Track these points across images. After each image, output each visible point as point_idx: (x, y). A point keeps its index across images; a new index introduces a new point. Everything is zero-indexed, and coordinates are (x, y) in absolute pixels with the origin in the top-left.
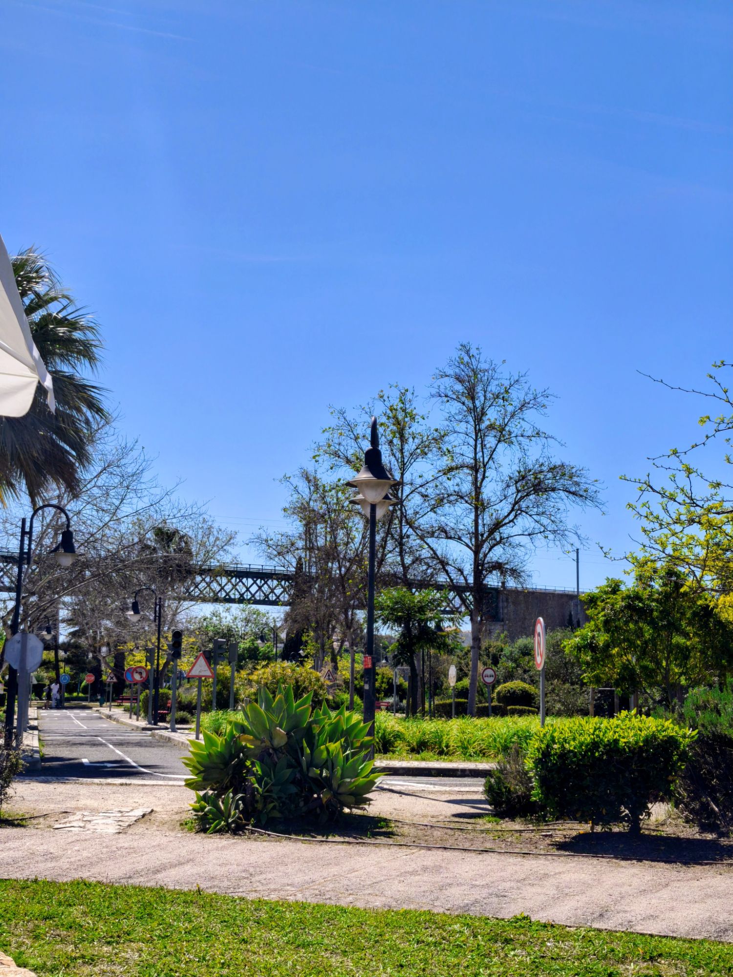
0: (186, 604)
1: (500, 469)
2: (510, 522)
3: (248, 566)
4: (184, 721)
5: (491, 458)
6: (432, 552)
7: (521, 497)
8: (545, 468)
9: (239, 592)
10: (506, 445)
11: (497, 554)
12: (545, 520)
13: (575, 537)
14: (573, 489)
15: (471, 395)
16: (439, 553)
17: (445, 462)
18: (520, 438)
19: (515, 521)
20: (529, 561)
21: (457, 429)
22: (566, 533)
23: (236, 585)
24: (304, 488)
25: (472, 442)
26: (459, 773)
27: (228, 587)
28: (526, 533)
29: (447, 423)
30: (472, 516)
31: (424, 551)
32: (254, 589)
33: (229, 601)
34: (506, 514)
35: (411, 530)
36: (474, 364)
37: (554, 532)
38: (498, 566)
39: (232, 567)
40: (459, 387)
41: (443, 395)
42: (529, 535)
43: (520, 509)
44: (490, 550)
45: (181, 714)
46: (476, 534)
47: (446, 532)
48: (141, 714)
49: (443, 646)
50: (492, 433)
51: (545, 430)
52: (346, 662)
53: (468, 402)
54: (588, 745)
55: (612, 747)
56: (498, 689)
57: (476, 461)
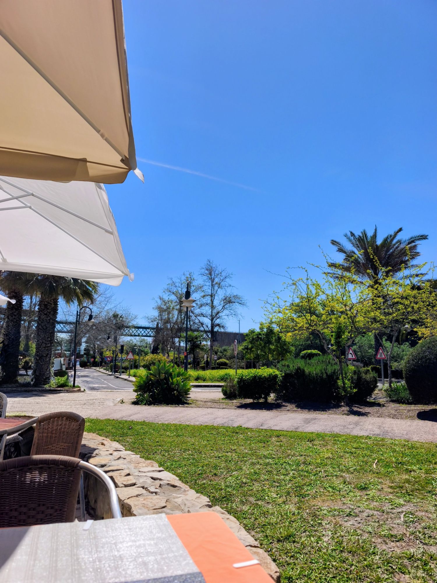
0: (122, 337)
1: (219, 296)
2: (222, 312)
3: (141, 325)
4: (123, 372)
5: (216, 293)
6: (199, 321)
7: (225, 304)
8: (232, 296)
9: (138, 333)
10: (221, 289)
11: (218, 321)
12: (232, 311)
14: (240, 302)
15: (210, 274)
16: (201, 321)
17: (203, 294)
18: (225, 287)
21: (207, 284)
22: (238, 315)
23: (137, 331)
24: (159, 302)
25: (211, 288)
27: (135, 332)
29: (203, 283)
30: (211, 310)
31: (196, 320)
32: (143, 332)
33: (135, 336)
34: (221, 310)
35: (192, 314)
36: (211, 265)
37: (235, 315)
38: (218, 325)
39: (136, 326)
40: (207, 272)
41: (202, 274)
42: (227, 316)
43: (225, 308)
44: (216, 320)
45: (122, 370)
46: (212, 315)
47: (203, 315)
48: (110, 370)
49: (202, 349)
50: (216, 285)
51: (232, 285)
52: (171, 354)
53: (209, 276)
54: (253, 377)
55: (260, 378)
56: (217, 361)
57: (212, 294)
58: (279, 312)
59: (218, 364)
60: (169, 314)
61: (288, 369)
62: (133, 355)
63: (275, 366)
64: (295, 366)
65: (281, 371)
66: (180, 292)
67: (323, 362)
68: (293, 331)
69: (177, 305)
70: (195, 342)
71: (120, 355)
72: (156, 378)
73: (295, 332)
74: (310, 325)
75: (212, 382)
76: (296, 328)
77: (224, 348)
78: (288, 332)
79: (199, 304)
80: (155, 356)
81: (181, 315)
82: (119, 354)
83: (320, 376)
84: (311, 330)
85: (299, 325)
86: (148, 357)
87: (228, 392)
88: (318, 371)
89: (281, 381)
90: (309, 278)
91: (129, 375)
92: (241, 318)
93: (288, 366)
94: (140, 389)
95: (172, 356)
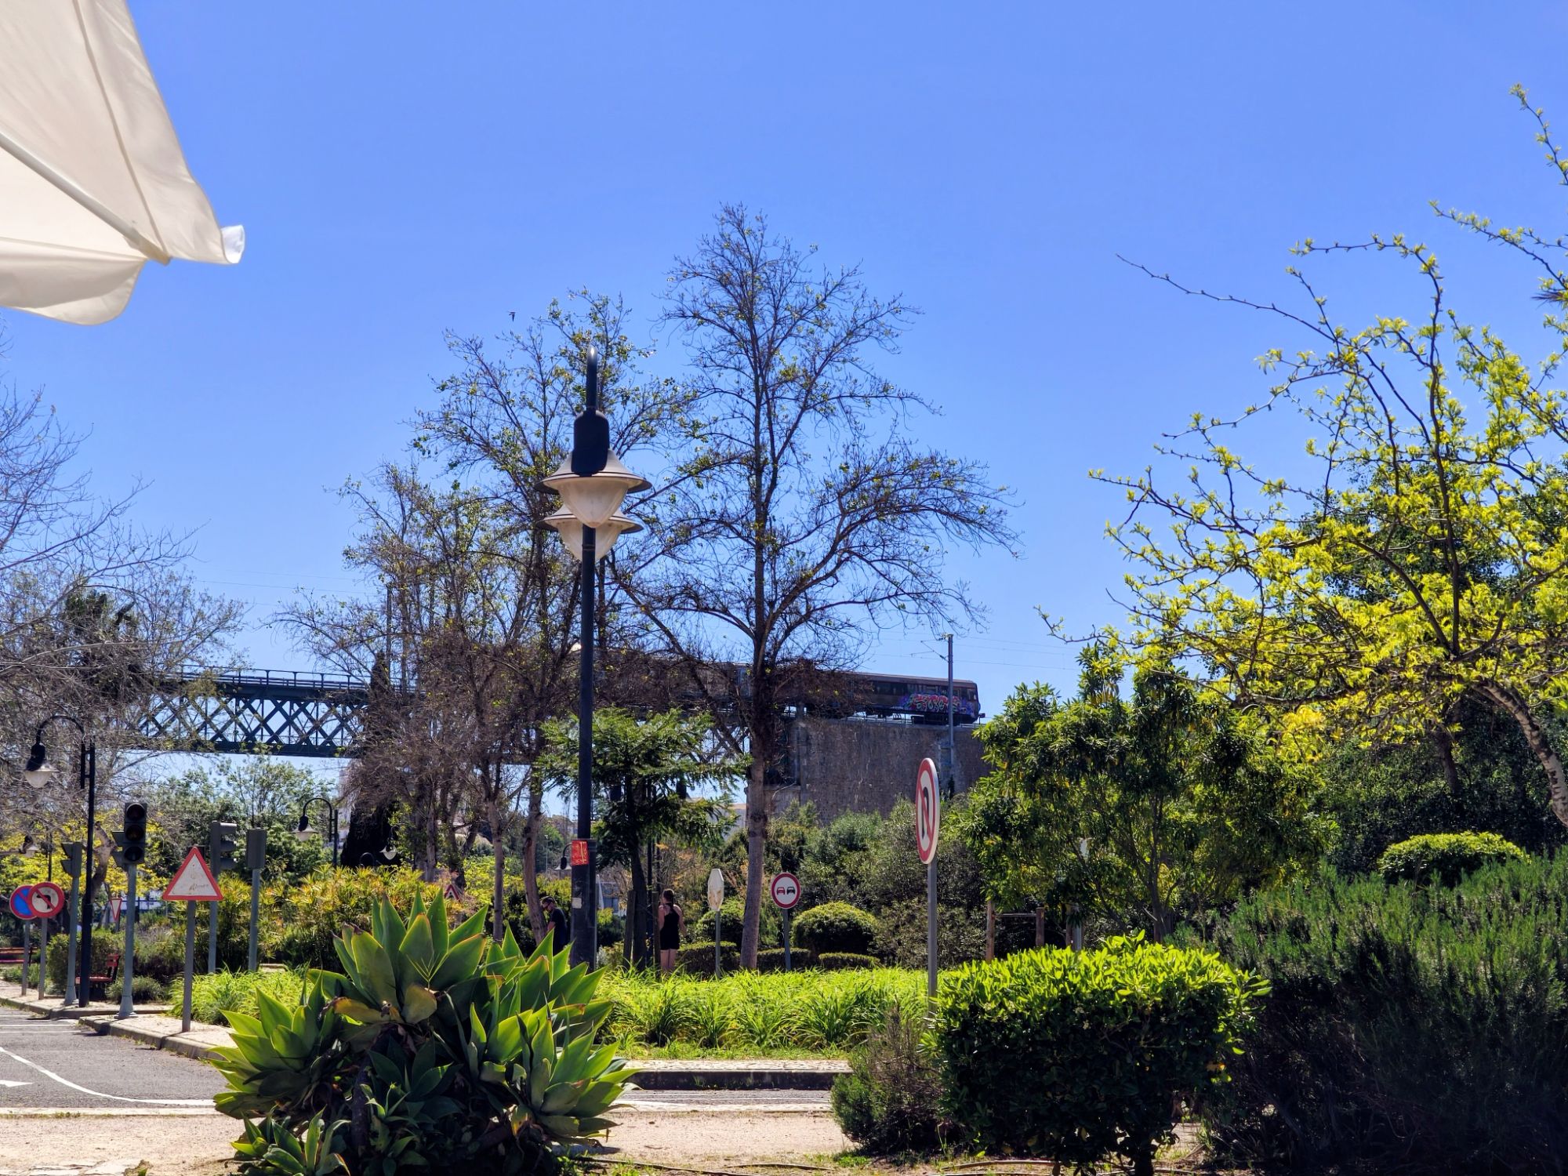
0: (132, 755)
1: (806, 465)
2: (827, 576)
3: (264, 675)
4: (142, 996)
5: (788, 442)
6: (667, 639)
7: (851, 524)
8: (897, 466)
9: (243, 729)
10: (819, 417)
11: (802, 642)
12: (898, 573)
13: (959, 605)
14: (956, 507)
15: (747, 310)
16: (682, 640)
17: (695, 450)
18: (847, 401)
19: (838, 574)
20: (867, 656)
21: (721, 384)
22: (941, 597)
23: (238, 714)
24: (390, 506)
25: (750, 411)
26: (750, 1081)
27: (221, 719)
28: (860, 598)
29: (697, 372)
30: (751, 565)
31: (650, 637)
32: (277, 722)
33: (225, 747)
34: (820, 560)
35: (622, 593)
36: (751, 249)
37: (917, 596)
39: (230, 676)
40: (720, 296)
41: (689, 313)
42: (866, 602)
43: (848, 550)
44: (787, 634)
45: (138, 982)
46: (758, 600)
47: (696, 598)
48: (50, 985)
49: (693, 831)
50: (790, 392)
51: (899, 384)
52: (481, 870)
53: (740, 326)
54: (1052, 1002)
55: (1100, 1006)
56: (800, 918)
57: (758, 447)
58: (1238, 562)
59: (804, 936)
60: (456, 593)
61: (1291, 951)
62: (213, 875)
63: (1207, 933)
64: (1344, 926)
65: (1245, 967)
66: (534, 440)
67: (1543, 897)
68: (1330, 697)
69: (514, 531)
70: (646, 784)
71: (116, 879)
72: (376, 1015)
73: (1343, 702)
74: (1453, 649)
75: (766, 1054)
76: (1352, 676)
77: (843, 823)
78: (1294, 703)
79: (667, 521)
80: (364, 881)
81: (544, 602)
82: (112, 873)
83: (1521, 1000)
84: (1457, 687)
85: (1372, 655)
86: (318, 887)
87: (879, 1111)
88: (1507, 960)
89: (1248, 1036)
90: (1443, 320)
91: (189, 1015)
92: (962, 617)
93: (1298, 930)
94: (262, 1093)
95: (484, 885)
